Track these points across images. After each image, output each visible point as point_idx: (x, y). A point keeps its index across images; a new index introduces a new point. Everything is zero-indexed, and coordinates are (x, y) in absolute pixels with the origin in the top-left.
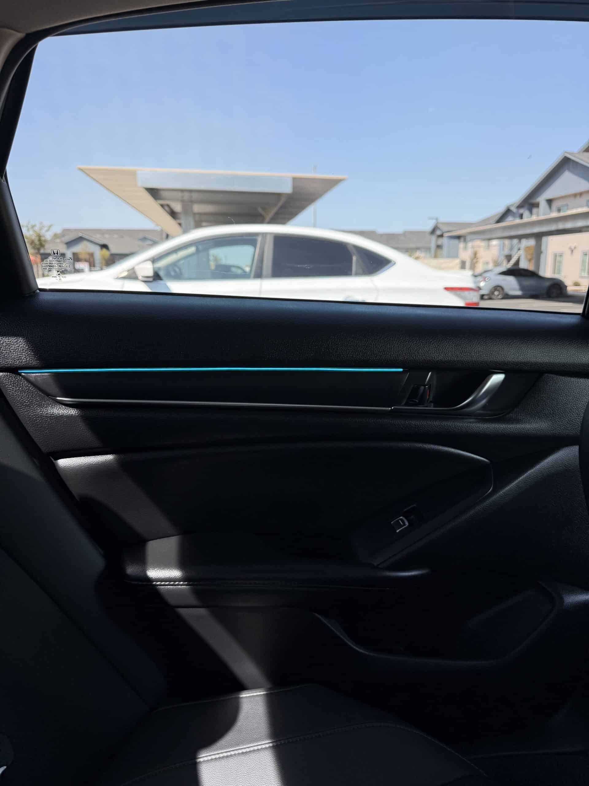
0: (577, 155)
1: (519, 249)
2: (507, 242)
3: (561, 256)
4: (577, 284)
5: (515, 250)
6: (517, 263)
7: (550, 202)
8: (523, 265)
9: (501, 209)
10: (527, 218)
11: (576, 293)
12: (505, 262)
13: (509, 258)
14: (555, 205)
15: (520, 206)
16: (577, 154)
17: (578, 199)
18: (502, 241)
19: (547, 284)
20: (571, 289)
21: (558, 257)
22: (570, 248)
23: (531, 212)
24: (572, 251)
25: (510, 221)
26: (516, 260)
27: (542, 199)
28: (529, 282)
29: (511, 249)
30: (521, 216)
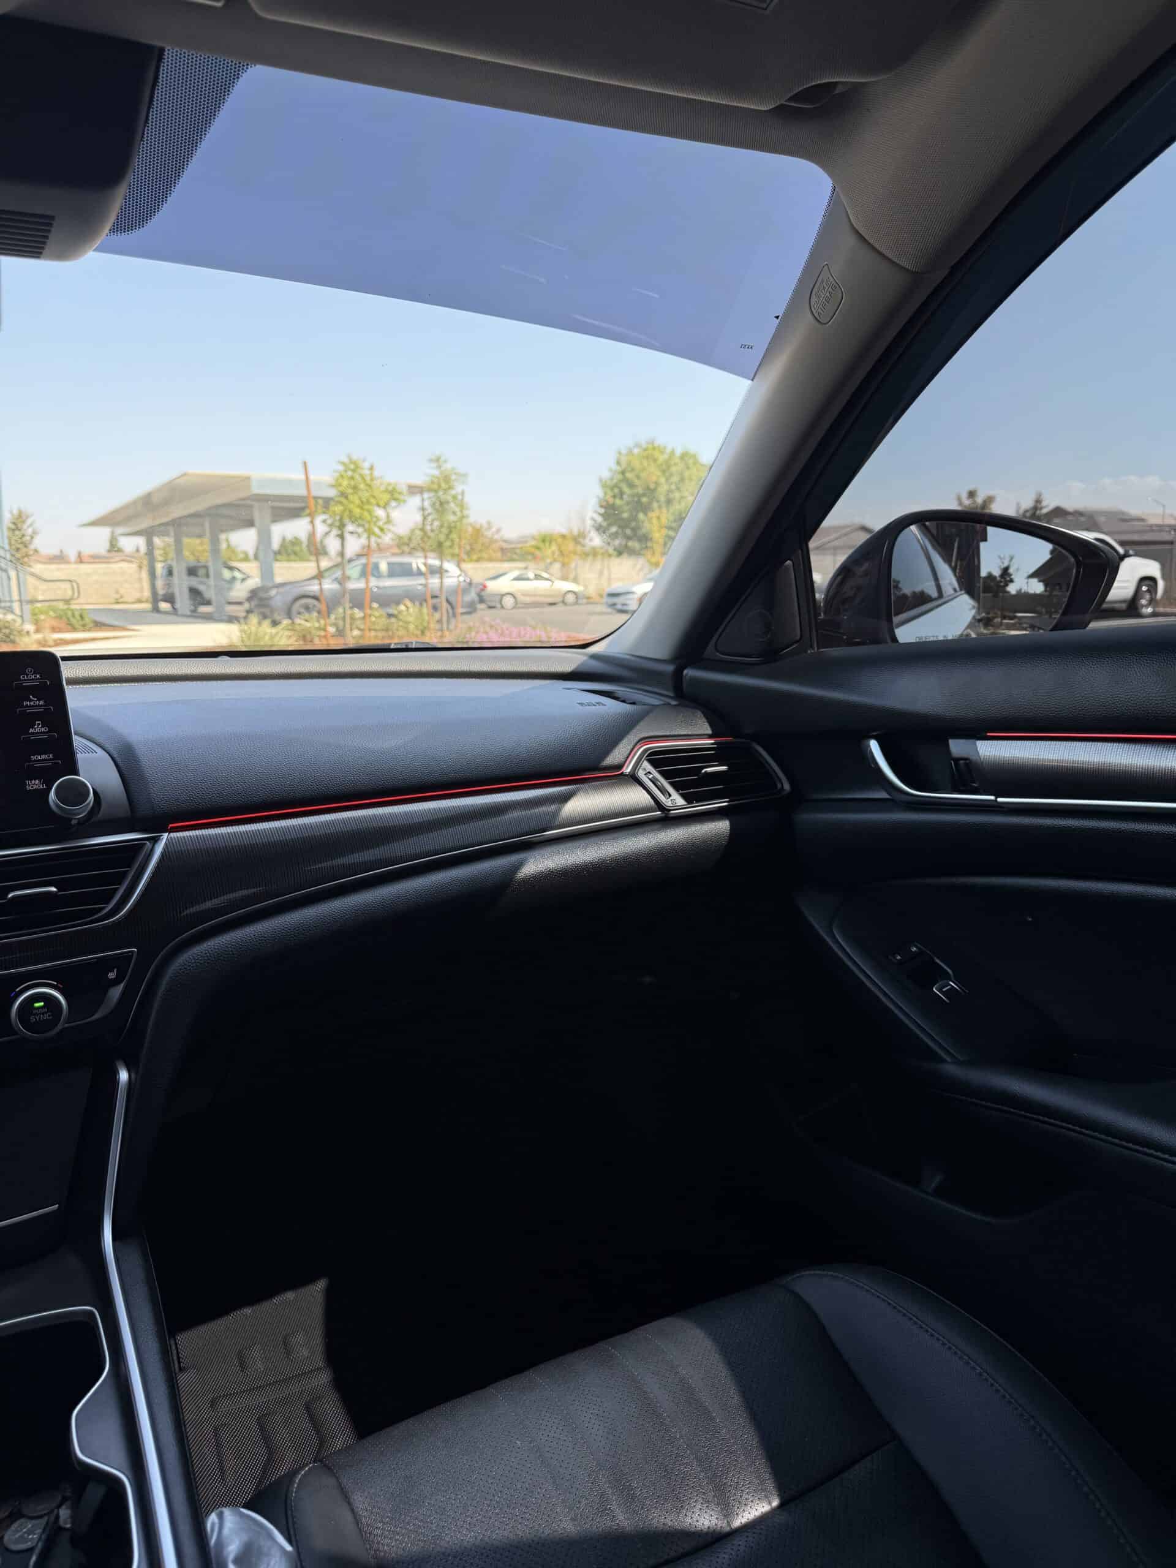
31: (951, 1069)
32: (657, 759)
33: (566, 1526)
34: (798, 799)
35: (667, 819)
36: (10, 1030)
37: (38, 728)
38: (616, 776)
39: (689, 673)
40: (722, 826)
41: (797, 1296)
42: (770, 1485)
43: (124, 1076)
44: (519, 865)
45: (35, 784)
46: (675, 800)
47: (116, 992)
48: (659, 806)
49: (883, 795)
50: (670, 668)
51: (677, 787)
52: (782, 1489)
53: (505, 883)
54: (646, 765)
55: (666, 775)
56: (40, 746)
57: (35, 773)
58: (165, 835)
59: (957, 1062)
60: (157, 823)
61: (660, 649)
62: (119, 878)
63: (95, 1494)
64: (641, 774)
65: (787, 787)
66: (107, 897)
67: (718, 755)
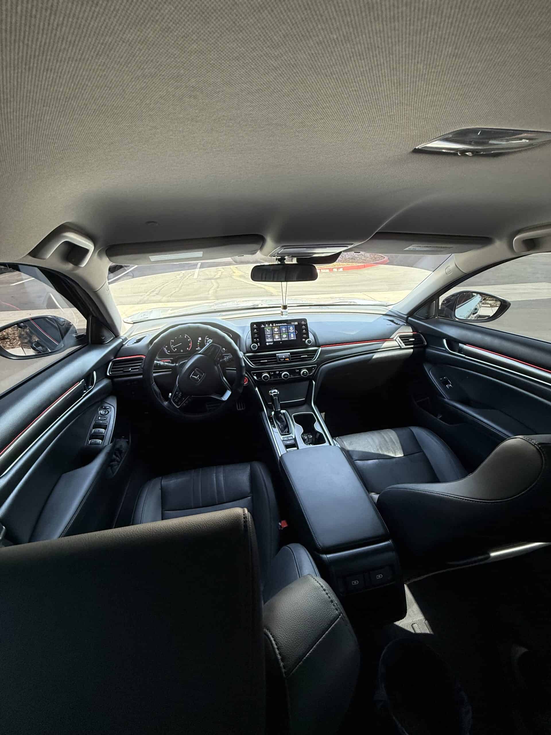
31: (446, 400)
32: (401, 337)
33: (373, 452)
34: (427, 347)
35: (401, 349)
36: (300, 375)
37: (304, 331)
38: (392, 340)
39: (409, 318)
40: (412, 350)
41: (411, 431)
42: (402, 453)
43: (314, 383)
44: (373, 356)
45: (304, 340)
46: (403, 345)
47: (314, 371)
48: (400, 346)
49: (444, 349)
50: (406, 316)
51: (404, 342)
52: (404, 454)
53: (370, 359)
54: (398, 338)
55: (402, 340)
56: (305, 334)
57: (304, 338)
58: (320, 348)
59: (447, 399)
60: (319, 346)
61: (405, 311)
62: (315, 355)
63: (318, 434)
64: (397, 340)
65: (426, 344)
66: (313, 357)
67: (413, 337)
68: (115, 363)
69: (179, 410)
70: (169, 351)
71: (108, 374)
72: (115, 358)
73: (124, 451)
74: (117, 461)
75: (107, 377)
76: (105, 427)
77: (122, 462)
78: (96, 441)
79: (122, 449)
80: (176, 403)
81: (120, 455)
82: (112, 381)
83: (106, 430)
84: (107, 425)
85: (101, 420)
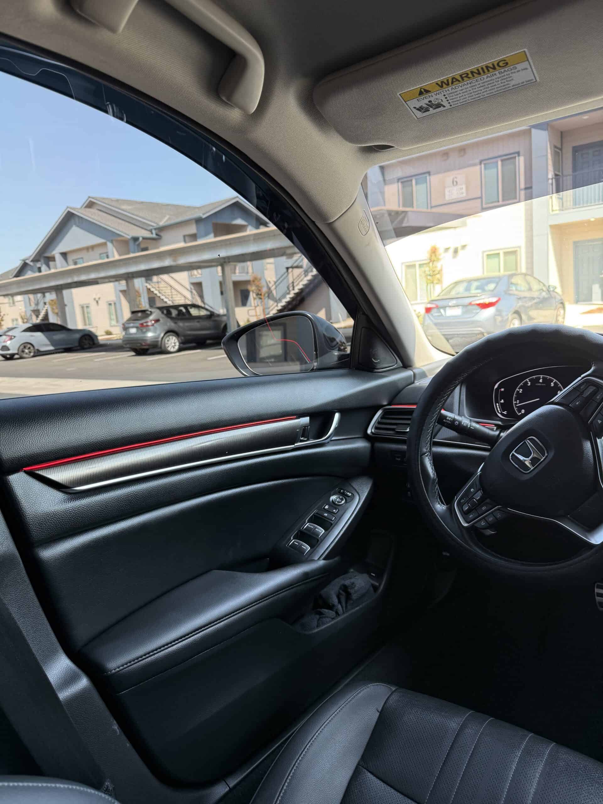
0: (80, 211)
1: (45, 303)
2: (31, 296)
3: (87, 307)
4: (109, 333)
5: (41, 304)
6: (46, 317)
7: (64, 255)
8: (53, 319)
9: (18, 264)
10: (45, 271)
11: (109, 342)
12: (34, 317)
13: (36, 312)
14: (71, 258)
15: (35, 260)
16: (80, 209)
17: (91, 253)
18: (26, 296)
19: (78, 336)
20: (102, 338)
21: (84, 308)
22: (95, 299)
23: (48, 266)
24: (97, 302)
25: (29, 275)
26: (44, 313)
27: (56, 252)
28: (59, 336)
29: (37, 304)
30: (39, 270)
68: (387, 414)
69: (464, 532)
70: (505, 413)
71: (369, 432)
72: (389, 404)
73: (354, 597)
74: (337, 613)
75: (366, 437)
76: (328, 526)
77: (342, 617)
78: (302, 545)
79: (352, 591)
80: (465, 514)
81: (346, 602)
82: (372, 446)
83: (327, 532)
84: (332, 524)
85: (327, 511)
